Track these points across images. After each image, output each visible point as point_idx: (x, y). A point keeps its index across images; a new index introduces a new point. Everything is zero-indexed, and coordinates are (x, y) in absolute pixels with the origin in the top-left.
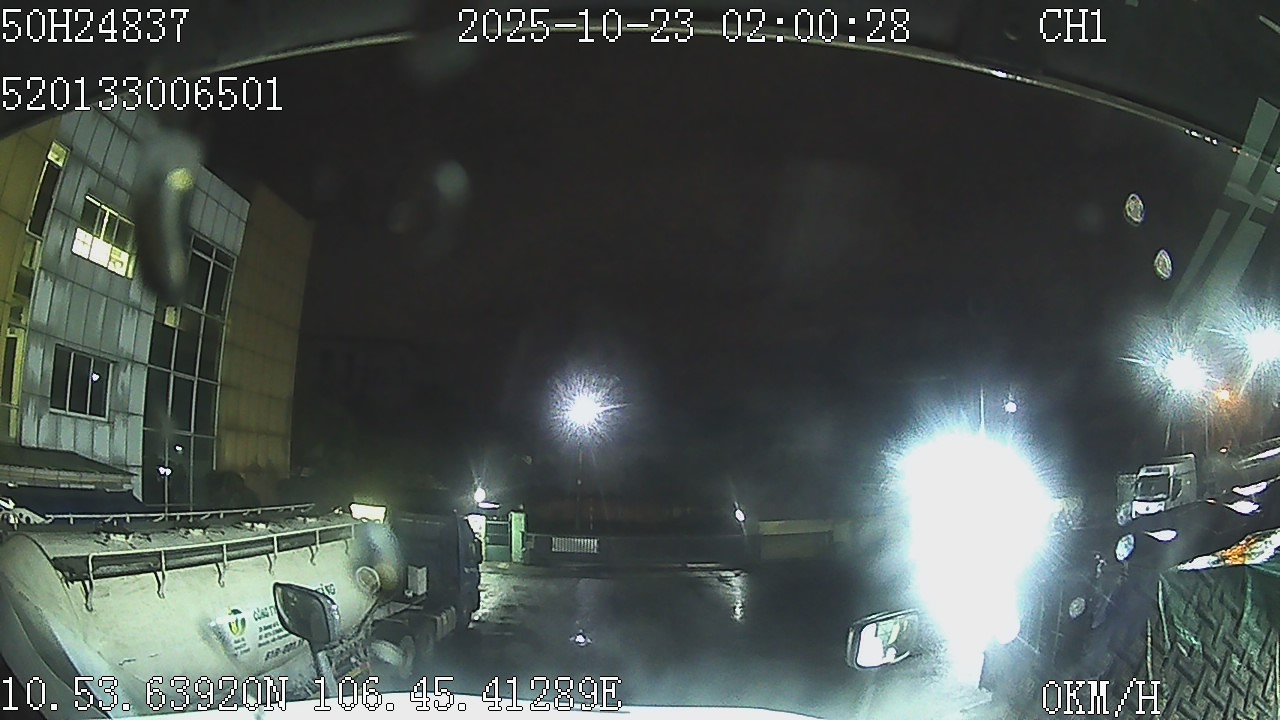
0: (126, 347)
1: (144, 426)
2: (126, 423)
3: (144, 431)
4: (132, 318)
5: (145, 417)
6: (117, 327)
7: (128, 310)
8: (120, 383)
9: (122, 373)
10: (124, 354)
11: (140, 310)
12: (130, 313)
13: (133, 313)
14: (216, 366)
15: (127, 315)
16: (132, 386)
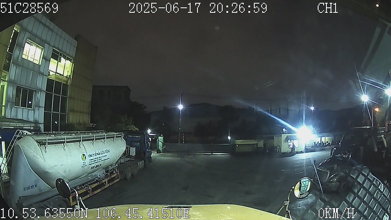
0: (39, 86)
2: (39, 110)
3: (44, 112)
5: (44, 108)
6: (36, 80)
7: (39, 74)
8: (37, 97)
9: (37, 94)
11: (43, 74)
13: (41, 76)
14: (67, 92)
16: (41, 99)
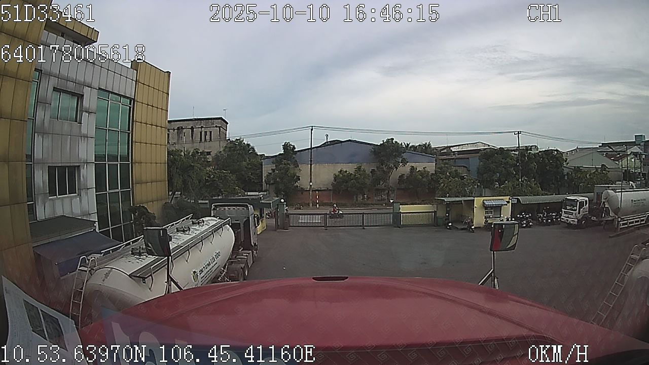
0: (83, 157)
1: (96, 192)
2: (87, 193)
3: (96, 195)
4: (84, 142)
5: (96, 188)
6: (77, 149)
7: (81, 139)
8: (82, 174)
9: (82, 171)
10: (82, 162)
11: (87, 137)
12: (83, 141)
13: (84, 140)
15: (82, 140)
16: (88, 175)
